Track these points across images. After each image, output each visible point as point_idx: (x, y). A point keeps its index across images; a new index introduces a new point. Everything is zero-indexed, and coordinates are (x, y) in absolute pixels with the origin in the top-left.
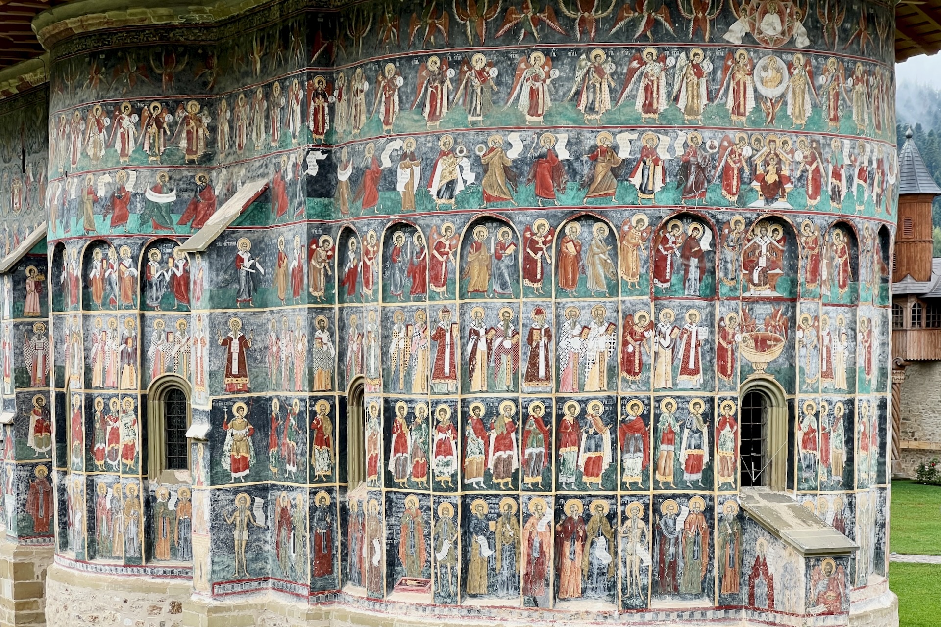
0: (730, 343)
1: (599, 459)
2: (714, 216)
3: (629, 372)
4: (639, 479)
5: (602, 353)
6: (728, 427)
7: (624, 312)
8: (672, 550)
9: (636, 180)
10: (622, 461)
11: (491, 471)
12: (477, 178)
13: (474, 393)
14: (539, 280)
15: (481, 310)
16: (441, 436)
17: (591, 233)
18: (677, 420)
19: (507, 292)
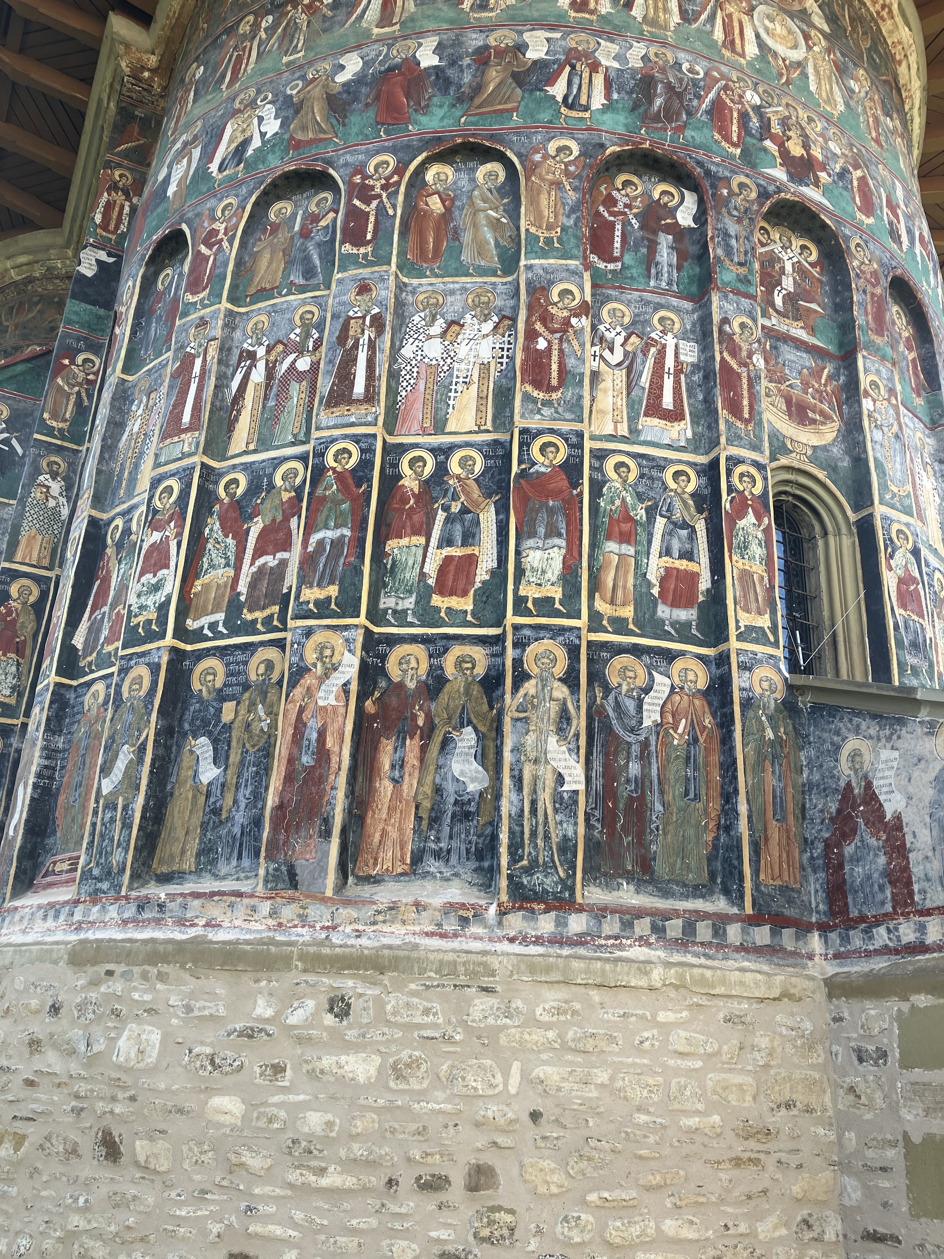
0: (746, 365)
1: (471, 561)
2: (700, 164)
3: (537, 385)
4: (557, 593)
5: (485, 367)
6: (751, 518)
7: (529, 283)
8: (634, 769)
9: (558, 90)
10: (518, 553)
11: (243, 598)
12: (282, 126)
13: (233, 457)
14: (369, 242)
15: (264, 318)
16: (156, 536)
17: (473, 180)
18: (640, 497)
19: (314, 281)
